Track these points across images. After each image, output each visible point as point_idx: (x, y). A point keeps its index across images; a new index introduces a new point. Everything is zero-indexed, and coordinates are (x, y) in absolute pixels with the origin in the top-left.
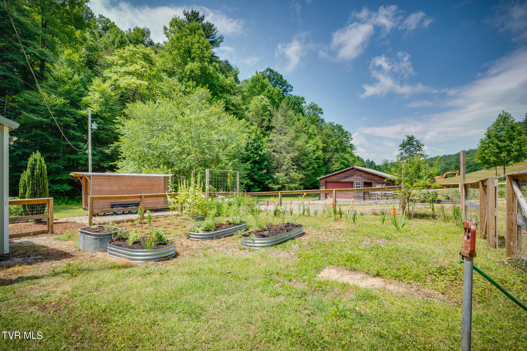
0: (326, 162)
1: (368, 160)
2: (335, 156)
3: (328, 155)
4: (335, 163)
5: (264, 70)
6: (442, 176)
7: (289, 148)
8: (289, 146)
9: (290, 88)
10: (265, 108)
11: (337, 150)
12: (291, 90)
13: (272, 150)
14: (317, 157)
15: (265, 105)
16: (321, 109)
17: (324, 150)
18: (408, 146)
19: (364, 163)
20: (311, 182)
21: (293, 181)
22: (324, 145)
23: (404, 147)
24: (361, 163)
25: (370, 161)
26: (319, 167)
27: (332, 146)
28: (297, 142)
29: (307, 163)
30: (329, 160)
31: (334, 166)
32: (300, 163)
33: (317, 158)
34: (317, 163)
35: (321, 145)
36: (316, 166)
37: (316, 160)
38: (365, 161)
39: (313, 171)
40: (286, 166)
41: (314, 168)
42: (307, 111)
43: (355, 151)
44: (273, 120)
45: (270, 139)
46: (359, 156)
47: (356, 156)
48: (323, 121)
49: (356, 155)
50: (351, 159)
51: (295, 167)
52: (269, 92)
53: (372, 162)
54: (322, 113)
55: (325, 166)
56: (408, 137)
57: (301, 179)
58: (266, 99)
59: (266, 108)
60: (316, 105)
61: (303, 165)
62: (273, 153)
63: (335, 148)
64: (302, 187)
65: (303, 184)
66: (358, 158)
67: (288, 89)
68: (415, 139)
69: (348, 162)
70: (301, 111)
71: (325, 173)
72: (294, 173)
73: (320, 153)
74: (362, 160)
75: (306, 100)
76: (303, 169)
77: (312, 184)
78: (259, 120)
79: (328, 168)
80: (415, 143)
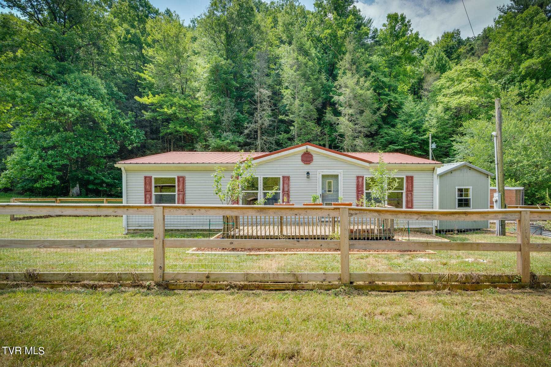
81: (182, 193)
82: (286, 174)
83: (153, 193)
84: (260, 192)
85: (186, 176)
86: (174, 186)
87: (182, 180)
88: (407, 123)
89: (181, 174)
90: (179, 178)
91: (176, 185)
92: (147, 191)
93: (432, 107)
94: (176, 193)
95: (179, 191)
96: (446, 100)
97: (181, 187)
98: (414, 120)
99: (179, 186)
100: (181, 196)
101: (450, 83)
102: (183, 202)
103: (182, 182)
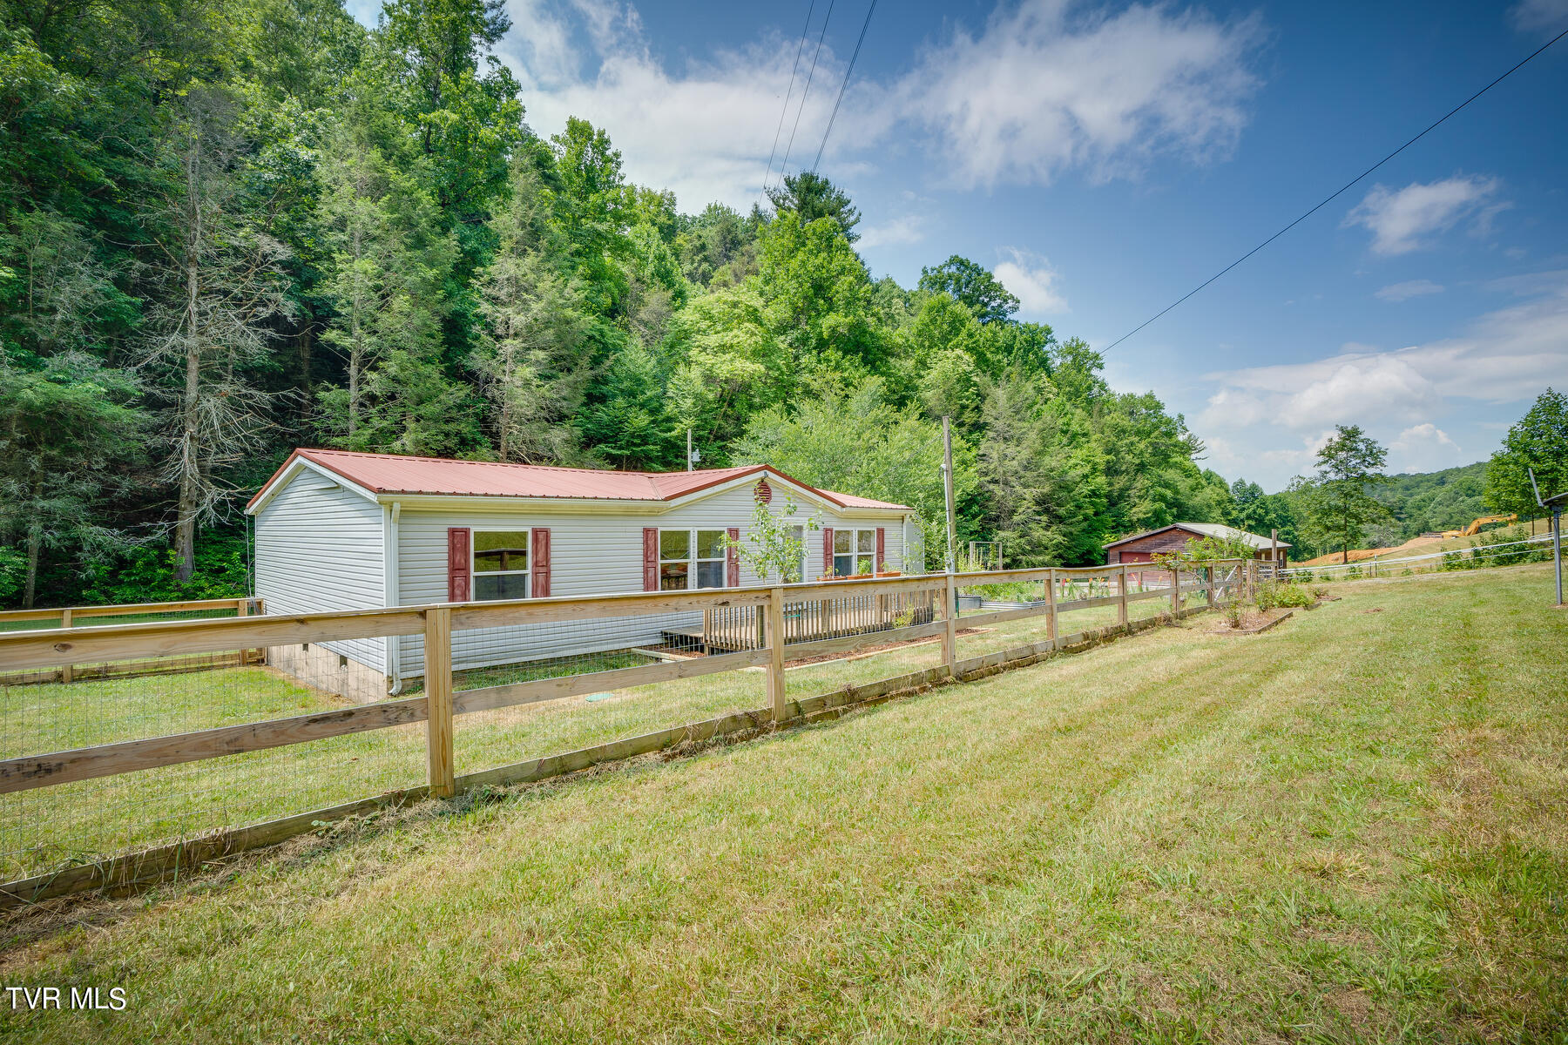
0: (1114, 501)
1: (1242, 482)
2: (1138, 485)
3: (1120, 482)
4: (1137, 500)
5: (942, 263)
6: (1466, 528)
7: (1028, 474)
8: (1026, 468)
9: (1011, 303)
10: (965, 381)
11: (1141, 468)
12: (1015, 309)
13: (988, 478)
14: (1093, 491)
15: (965, 372)
16: (1097, 357)
17: (1111, 471)
18: (1342, 455)
19: (1227, 491)
20: (1080, 551)
21: (1037, 548)
22: (1108, 457)
23: (1331, 457)
24: (1218, 490)
25: (1248, 484)
26: (1096, 514)
27: (1129, 458)
28: (1047, 459)
29: (1071, 506)
30: (1123, 495)
31: (1134, 510)
32: (1053, 506)
33: (1094, 494)
34: (1092, 504)
35: (1101, 459)
36: (1090, 512)
37: (1090, 497)
38: (1231, 485)
39: (1085, 524)
40: (1023, 517)
41: (1086, 519)
42: (1058, 362)
43: (1198, 455)
44: (986, 407)
45: (981, 453)
46: (1212, 469)
47: (1203, 469)
48: (1103, 387)
49: (1202, 466)
50: (1184, 485)
51: (1044, 518)
52: (971, 335)
53: (1254, 487)
54: (1101, 367)
55: (1113, 509)
56: (1342, 430)
57: (1058, 546)
58: (967, 357)
59: (968, 380)
60: (1083, 344)
61: (1062, 511)
62: (991, 487)
63: (1137, 461)
64: (1058, 562)
65: (1060, 556)
66: (1209, 477)
67: (1006, 307)
68: (1362, 437)
69: (1177, 492)
70: (1043, 363)
71: (1113, 528)
72: (1042, 532)
73: (1101, 480)
74: (1222, 484)
75: (1055, 335)
76: (1061, 520)
77: (1081, 556)
78: (955, 408)
79: (1120, 515)
80: (1362, 446)
81: (544, 570)
82: (733, 525)
83: (473, 573)
84: (693, 562)
85: (553, 529)
86: (524, 554)
87: (542, 537)
88: (635, 398)
89: (541, 523)
90: (536, 532)
91: (529, 549)
92: (457, 569)
93: (681, 369)
94: (529, 571)
95: (536, 564)
96: (707, 359)
97: (541, 555)
98: (649, 394)
99: (536, 552)
100: (541, 578)
101: (708, 323)
102: (547, 593)
103: (544, 542)
